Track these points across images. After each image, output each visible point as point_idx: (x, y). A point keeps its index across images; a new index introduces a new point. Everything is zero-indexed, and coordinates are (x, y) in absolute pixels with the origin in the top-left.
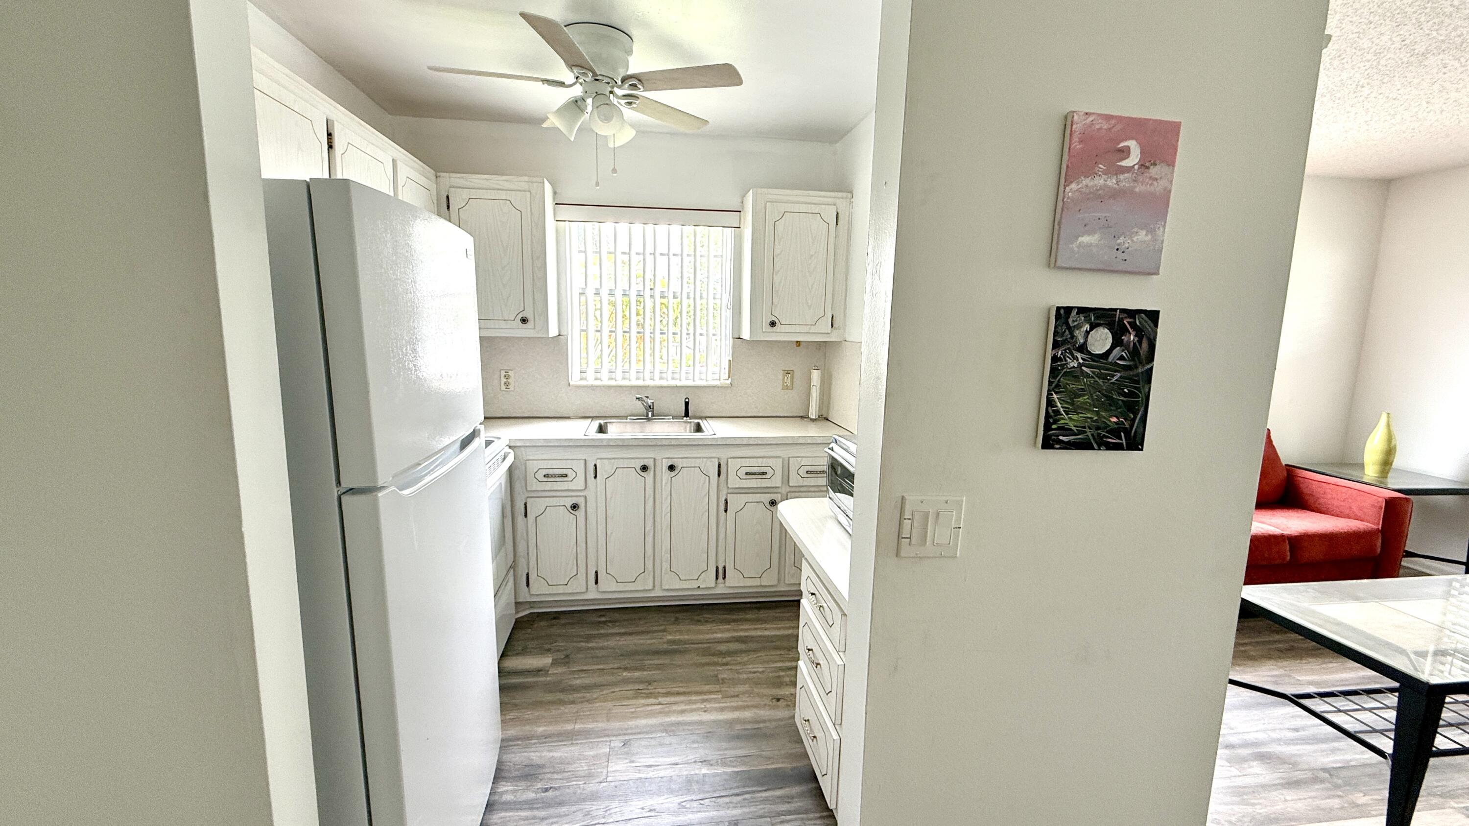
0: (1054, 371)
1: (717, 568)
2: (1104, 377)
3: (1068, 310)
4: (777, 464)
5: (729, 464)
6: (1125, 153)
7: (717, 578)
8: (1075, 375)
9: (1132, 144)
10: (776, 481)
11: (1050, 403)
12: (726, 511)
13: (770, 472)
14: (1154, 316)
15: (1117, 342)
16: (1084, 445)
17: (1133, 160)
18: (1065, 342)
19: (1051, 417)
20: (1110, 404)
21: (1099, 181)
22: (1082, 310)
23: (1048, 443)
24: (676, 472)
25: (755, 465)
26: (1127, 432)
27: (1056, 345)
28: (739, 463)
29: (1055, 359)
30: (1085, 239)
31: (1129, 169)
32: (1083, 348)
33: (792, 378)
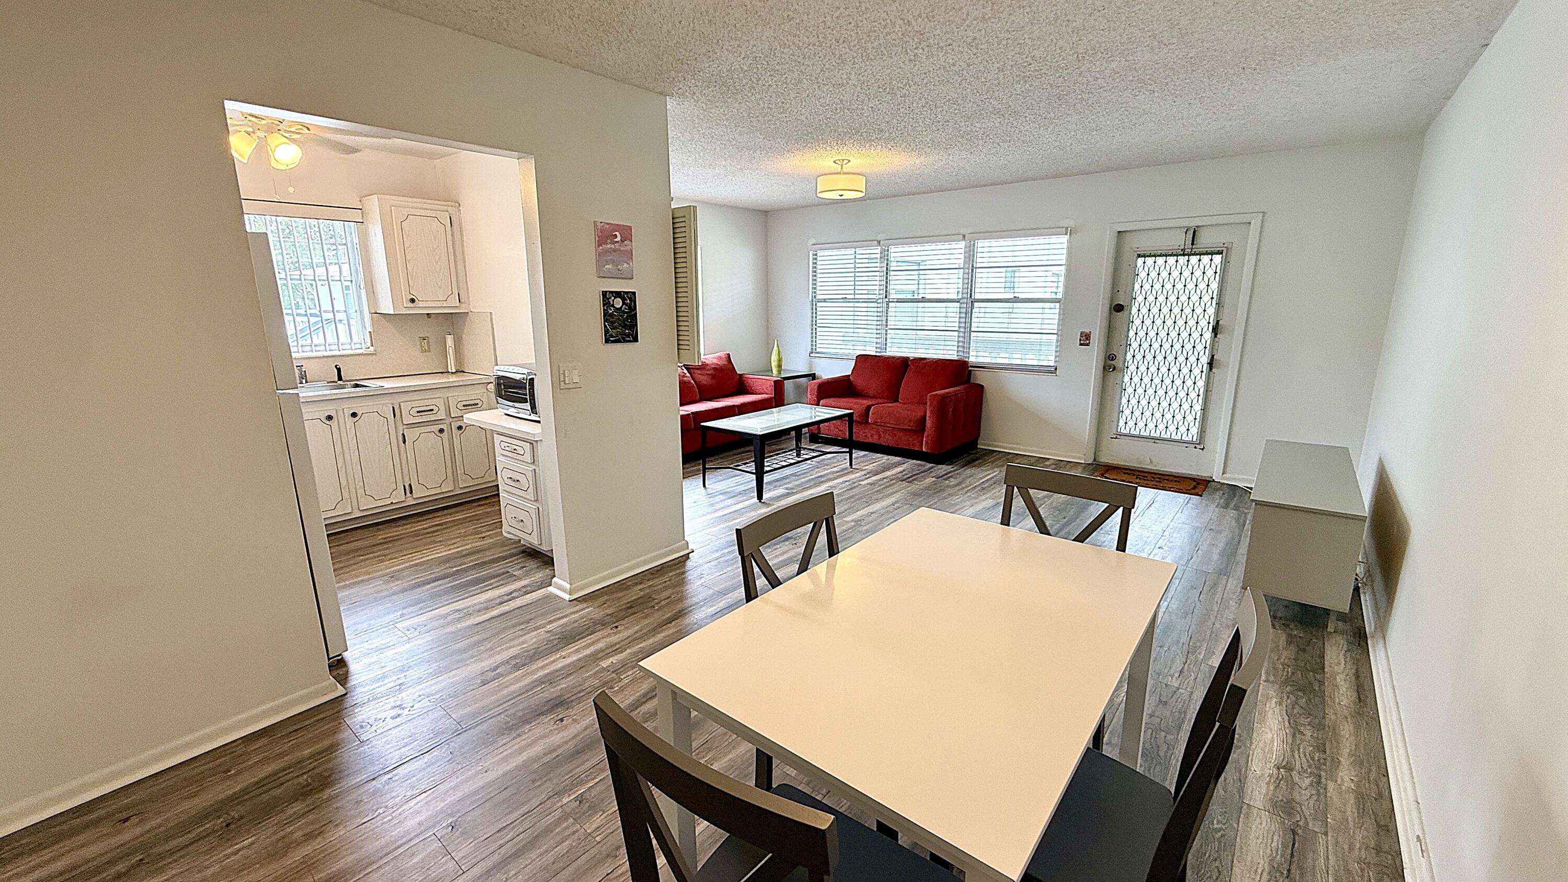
0: (604, 316)
1: (404, 486)
2: (621, 316)
3: (606, 292)
4: (440, 403)
5: (402, 407)
6: (616, 236)
7: (405, 494)
8: (611, 315)
9: (617, 233)
10: (442, 415)
11: (605, 326)
12: (404, 442)
13: (436, 409)
14: (634, 293)
15: (624, 303)
16: (618, 341)
17: (618, 239)
18: (606, 304)
19: (606, 331)
20: (625, 326)
21: (609, 246)
22: (610, 292)
23: (607, 341)
24: (358, 418)
25: (423, 405)
26: (632, 335)
27: (604, 305)
28: (410, 405)
29: (604, 310)
30: (607, 266)
31: (618, 242)
32: (613, 306)
33: (428, 342)
